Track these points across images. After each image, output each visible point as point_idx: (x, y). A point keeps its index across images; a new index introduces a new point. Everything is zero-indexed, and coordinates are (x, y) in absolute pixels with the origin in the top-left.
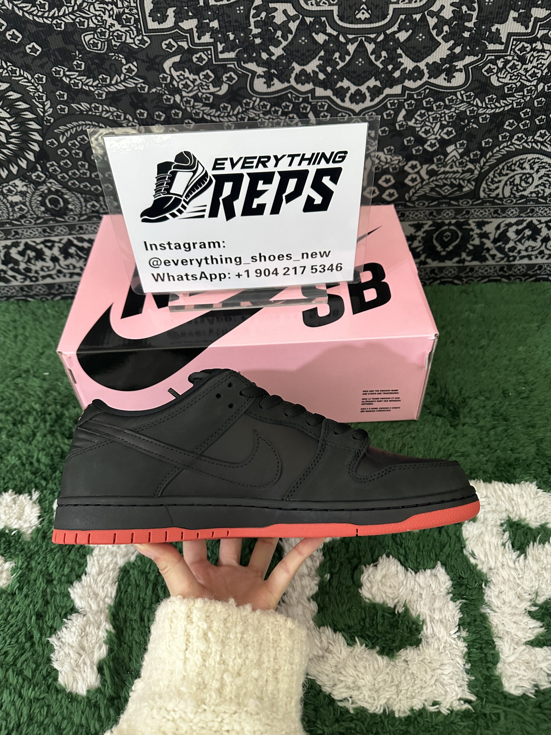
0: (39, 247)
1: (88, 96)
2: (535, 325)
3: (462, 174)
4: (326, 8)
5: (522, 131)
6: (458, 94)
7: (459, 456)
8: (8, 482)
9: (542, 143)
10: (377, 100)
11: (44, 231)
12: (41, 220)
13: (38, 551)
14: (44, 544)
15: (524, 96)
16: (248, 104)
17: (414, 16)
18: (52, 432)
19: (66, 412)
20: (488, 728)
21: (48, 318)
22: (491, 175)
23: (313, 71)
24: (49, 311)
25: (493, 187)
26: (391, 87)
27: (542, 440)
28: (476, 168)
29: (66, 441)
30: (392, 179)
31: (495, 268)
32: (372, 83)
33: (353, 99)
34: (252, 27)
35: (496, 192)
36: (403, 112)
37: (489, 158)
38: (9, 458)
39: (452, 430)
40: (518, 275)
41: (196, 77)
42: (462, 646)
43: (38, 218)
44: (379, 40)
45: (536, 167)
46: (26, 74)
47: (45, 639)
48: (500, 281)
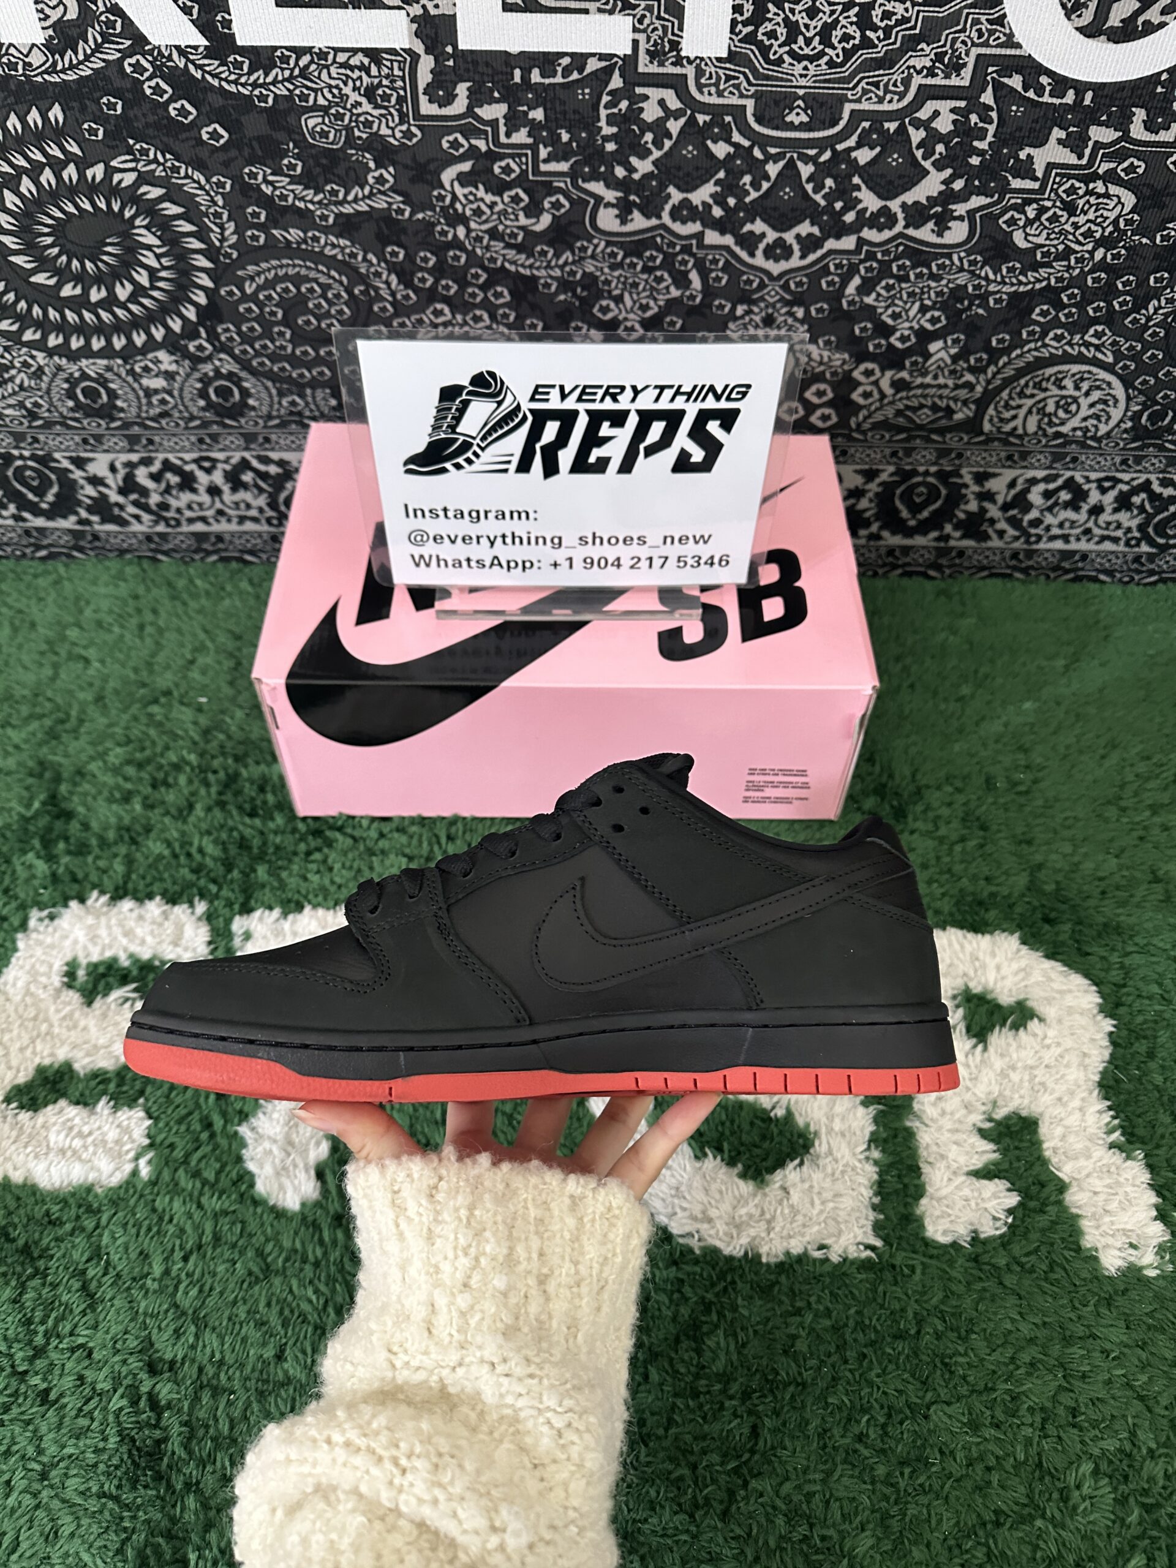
0: (187, 468)
1: (303, 218)
2: (1060, 663)
3: (953, 390)
4: (735, 101)
5: (1062, 326)
6: (955, 257)
8: (152, 884)
9: (1098, 348)
10: (812, 258)
11: (201, 441)
12: (197, 423)
15: (1069, 267)
16: (584, 249)
17: (886, 125)
18: (222, 805)
19: (244, 771)
20: (896, 1283)
21: (198, 595)
22: (1005, 394)
23: (704, 203)
24: (198, 582)
25: (1007, 415)
26: (838, 237)
27: (1040, 866)
28: (978, 382)
29: (247, 820)
30: (829, 391)
31: (1002, 553)
32: (805, 228)
33: (770, 253)
34: (603, 123)
35: (1012, 425)
36: (856, 281)
37: (1004, 367)
38: (150, 843)
40: (1043, 568)
41: (497, 199)
42: (870, 1172)
43: (192, 418)
44: (822, 159)
45: (1085, 386)
46: (197, 175)
47: (231, 1129)
48: (1010, 576)
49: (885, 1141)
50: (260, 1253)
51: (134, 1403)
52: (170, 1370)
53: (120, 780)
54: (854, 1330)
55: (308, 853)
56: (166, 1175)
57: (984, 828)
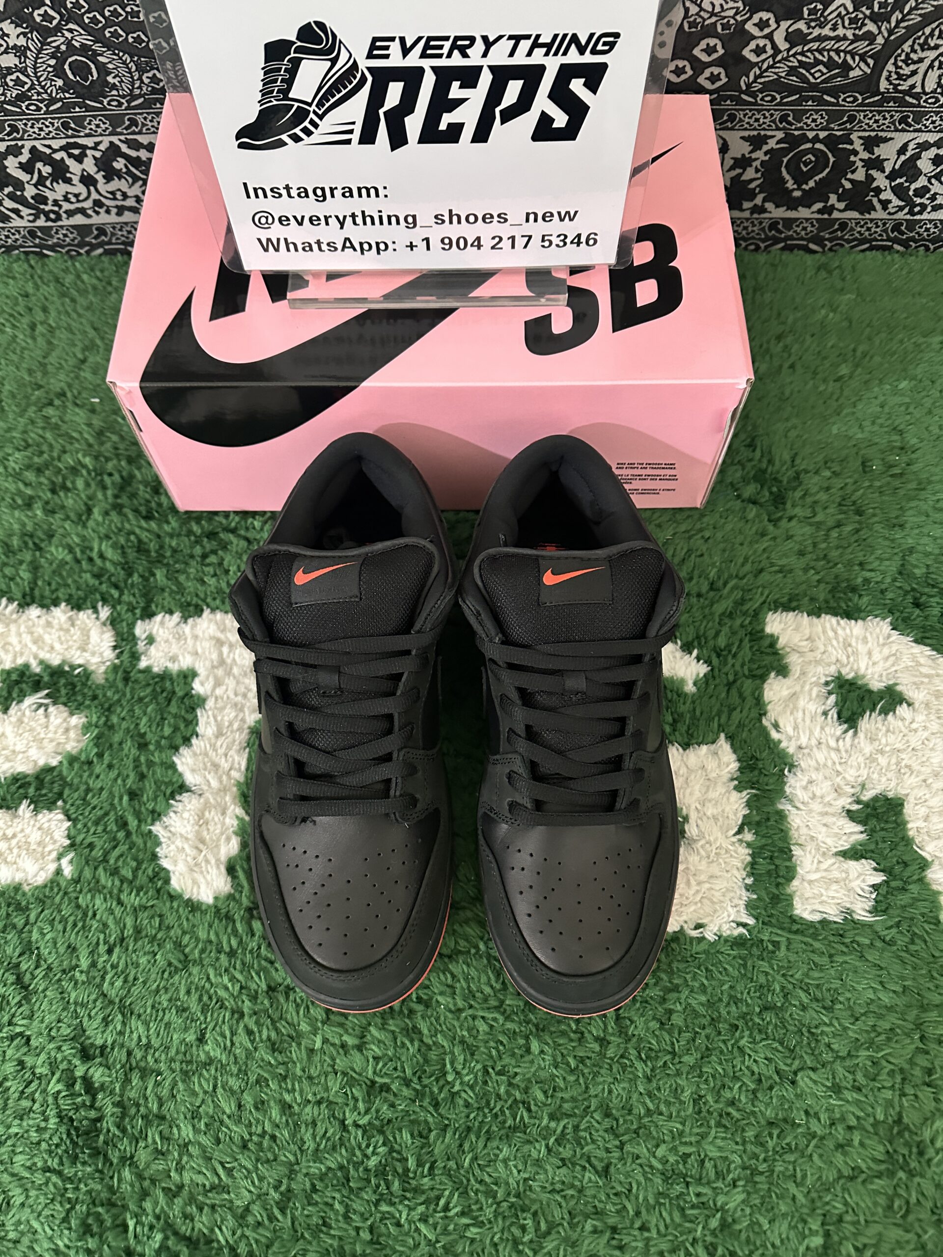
0: (57, 156)
3: (852, 42)
7: (776, 572)
8: (57, 590)
11: (66, 126)
12: (58, 105)
13: (119, 700)
14: (128, 690)
18: (118, 508)
19: (137, 473)
21: (86, 291)
22: (906, 47)
24: (85, 277)
25: (906, 71)
27: (911, 550)
28: (880, 32)
29: (143, 523)
30: (719, 47)
31: (884, 224)
35: (910, 82)
37: (909, 13)
38: (53, 549)
39: (771, 528)
40: (924, 239)
42: (744, 854)
47: (145, 828)
48: (890, 248)
49: (758, 824)
50: (178, 945)
51: (70, 1085)
52: (102, 1055)
53: (21, 486)
54: (728, 1004)
55: (204, 556)
56: (87, 873)
57: (859, 512)
